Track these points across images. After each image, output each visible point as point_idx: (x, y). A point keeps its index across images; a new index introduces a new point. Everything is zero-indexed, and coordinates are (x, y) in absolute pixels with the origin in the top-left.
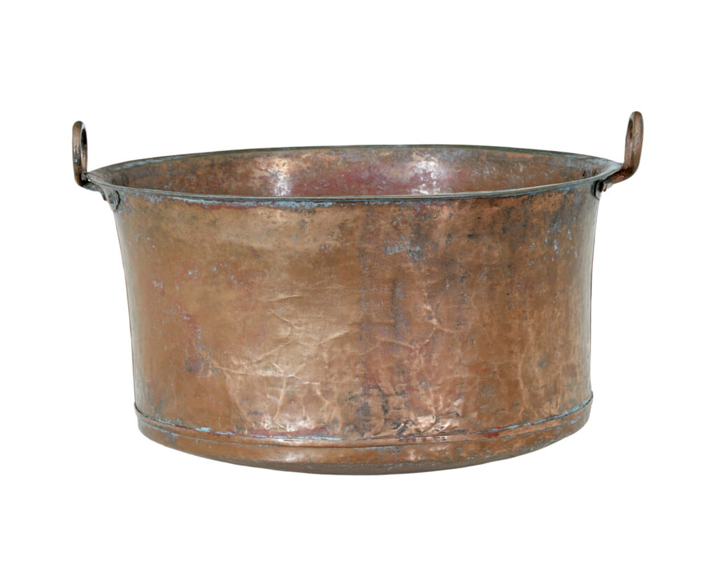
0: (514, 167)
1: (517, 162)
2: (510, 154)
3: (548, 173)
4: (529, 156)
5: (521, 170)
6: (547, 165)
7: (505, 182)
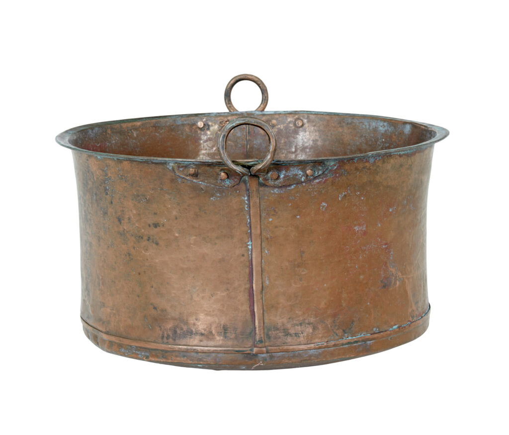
0: (130, 134)
1: (131, 130)
2: (124, 125)
3: (158, 133)
4: (138, 124)
5: (135, 135)
6: (156, 127)
7: (126, 147)
